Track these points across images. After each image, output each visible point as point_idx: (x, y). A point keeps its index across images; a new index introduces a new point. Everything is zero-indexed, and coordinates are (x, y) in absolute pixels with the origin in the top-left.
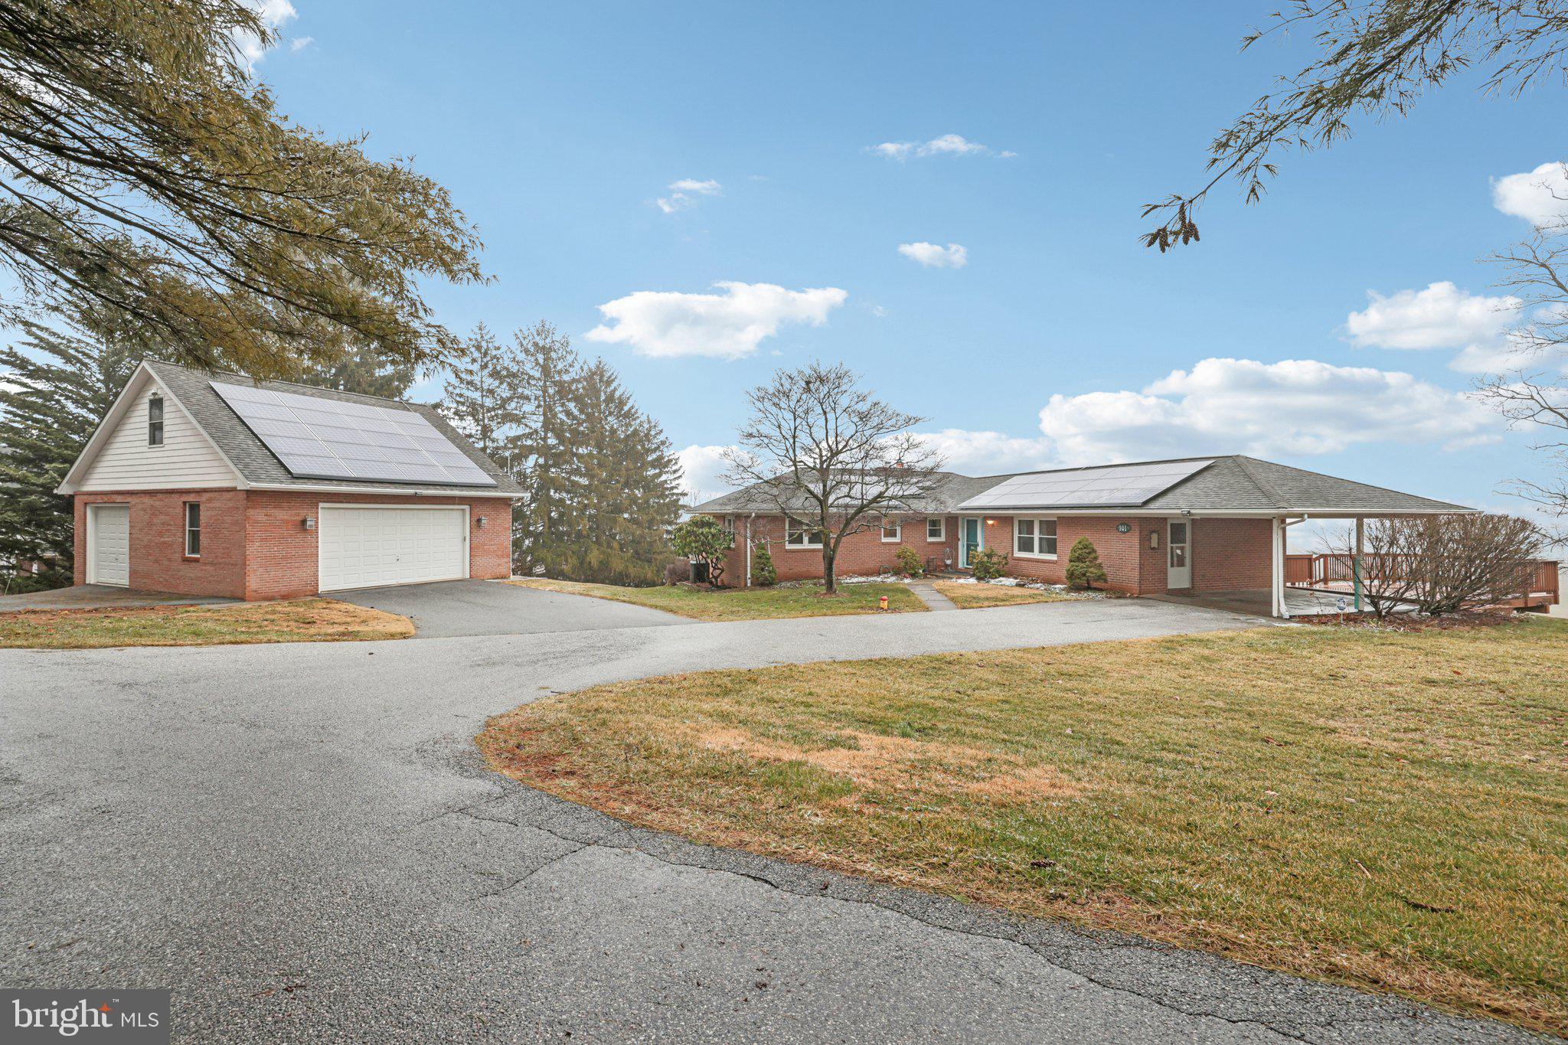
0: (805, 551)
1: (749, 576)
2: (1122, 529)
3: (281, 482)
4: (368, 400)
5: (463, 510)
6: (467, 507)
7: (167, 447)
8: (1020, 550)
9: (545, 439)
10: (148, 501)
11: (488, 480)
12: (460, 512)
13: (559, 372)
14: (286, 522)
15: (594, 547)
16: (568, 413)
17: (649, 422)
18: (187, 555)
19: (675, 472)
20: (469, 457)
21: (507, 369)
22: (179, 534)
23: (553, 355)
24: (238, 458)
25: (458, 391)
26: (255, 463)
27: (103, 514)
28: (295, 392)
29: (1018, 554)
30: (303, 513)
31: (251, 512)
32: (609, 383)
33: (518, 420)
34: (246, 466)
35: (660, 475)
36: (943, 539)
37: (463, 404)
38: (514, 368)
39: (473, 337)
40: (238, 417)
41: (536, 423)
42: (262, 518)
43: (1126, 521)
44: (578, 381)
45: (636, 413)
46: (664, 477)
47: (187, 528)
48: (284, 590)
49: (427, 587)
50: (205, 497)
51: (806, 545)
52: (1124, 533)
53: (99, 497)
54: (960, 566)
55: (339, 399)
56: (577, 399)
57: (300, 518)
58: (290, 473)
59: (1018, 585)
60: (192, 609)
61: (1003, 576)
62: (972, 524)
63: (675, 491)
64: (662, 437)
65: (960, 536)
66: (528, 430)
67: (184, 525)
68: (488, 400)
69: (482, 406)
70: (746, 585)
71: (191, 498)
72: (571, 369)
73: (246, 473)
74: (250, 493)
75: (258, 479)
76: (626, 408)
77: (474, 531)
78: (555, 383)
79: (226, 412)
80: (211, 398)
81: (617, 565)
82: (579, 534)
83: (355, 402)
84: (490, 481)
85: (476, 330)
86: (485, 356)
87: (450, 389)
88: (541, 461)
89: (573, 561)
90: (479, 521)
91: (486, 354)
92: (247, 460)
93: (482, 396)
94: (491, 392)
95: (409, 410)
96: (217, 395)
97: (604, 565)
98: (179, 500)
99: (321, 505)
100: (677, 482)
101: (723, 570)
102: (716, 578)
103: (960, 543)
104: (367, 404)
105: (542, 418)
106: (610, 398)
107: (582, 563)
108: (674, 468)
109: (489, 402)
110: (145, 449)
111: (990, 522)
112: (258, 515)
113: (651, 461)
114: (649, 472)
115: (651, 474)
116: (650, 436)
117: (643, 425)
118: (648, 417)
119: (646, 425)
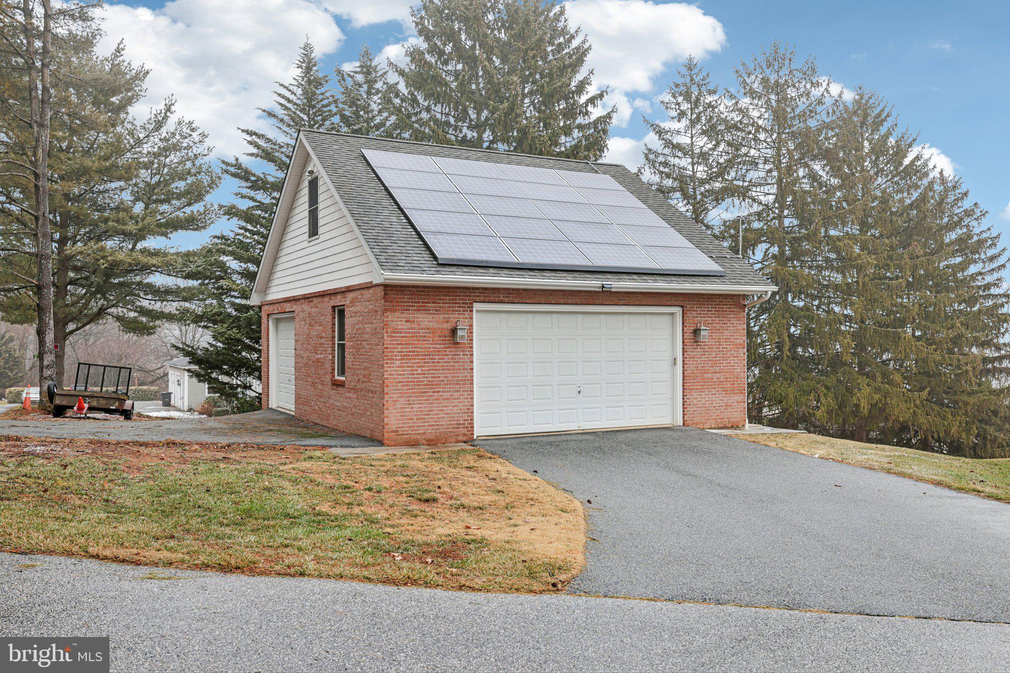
3: (423, 271)
4: (545, 162)
5: (672, 314)
6: (678, 310)
7: (322, 238)
9: (780, 217)
10: (305, 306)
11: (709, 265)
12: (669, 318)
13: (802, 116)
14: (432, 331)
15: (863, 380)
16: (813, 177)
17: (944, 182)
18: (337, 377)
19: (993, 259)
20: (680, 231)
21: (725, 121)
22: (329, 350)
23: (791, 92)
24: (376, 240)
25: (661, 159)
26: (395, 247)
27: (282, 326)
28: (457, 157)
30: (454, 317)
31: (390, 316)
32: (878, 123)
33: (743, 193)
34: (384, 250)
35: (964, 266)
37: (668, 176)
38: (736, 117)
39: (680, 81)
40: (386, 189)
41: (767, 195)
42: (402, 325)
44: (828, 126)
45: (925, 165)
46: (972, 270)
47: (336, 342)
48: (431, 433)
49: (621, 437)
50: (350, 296)
53: (275, 307)
55: (509, 163)
56: (827, 156)
57: (449, 326)
58: (435, 258)
60: (318, 453)
63: (995, 291)
64: (967, 204)
66: (756, 208)
67: (333, 337)
68: (701, 168)
69: (693, 178)
71: (338, 301)
72: (819, 109)
73: (382, 259)
74: (389, 288)
75: (395, 267)
76: (907, 161)
77: (689, 348)
78: (793, 135)
79: (375, 184)
80: (361, 167)
81: (901, 411)
82: (836, 362)
83: (527, 165)
84: (712, 266)
85: (684, 71)
86: (697, 107)
87: (652, 157)
88: (775, 250)
89: (829, 401)
90: (696, 332)
91: (697, 103)
92: (387, 243)
93: (693, 164)
94: (704, 157)
95: (596, 172)
96: (369, 164)
97: (879, 410)
98: (327, 305)
99: (477, 306)
100: (995, 276)
104: (543, 167)
105: (774, 190)
106: (879, 149)
107: (841, 406)
108: (990, 253)
109: (701, 171)
110: (306, 244)
112: (398, 321)
113: (948, 245)
114: (946, 263)
115: (948, 267)
116: (947, 204)
117: (935, 186)
118: (941, 173)
119: (937, 188)
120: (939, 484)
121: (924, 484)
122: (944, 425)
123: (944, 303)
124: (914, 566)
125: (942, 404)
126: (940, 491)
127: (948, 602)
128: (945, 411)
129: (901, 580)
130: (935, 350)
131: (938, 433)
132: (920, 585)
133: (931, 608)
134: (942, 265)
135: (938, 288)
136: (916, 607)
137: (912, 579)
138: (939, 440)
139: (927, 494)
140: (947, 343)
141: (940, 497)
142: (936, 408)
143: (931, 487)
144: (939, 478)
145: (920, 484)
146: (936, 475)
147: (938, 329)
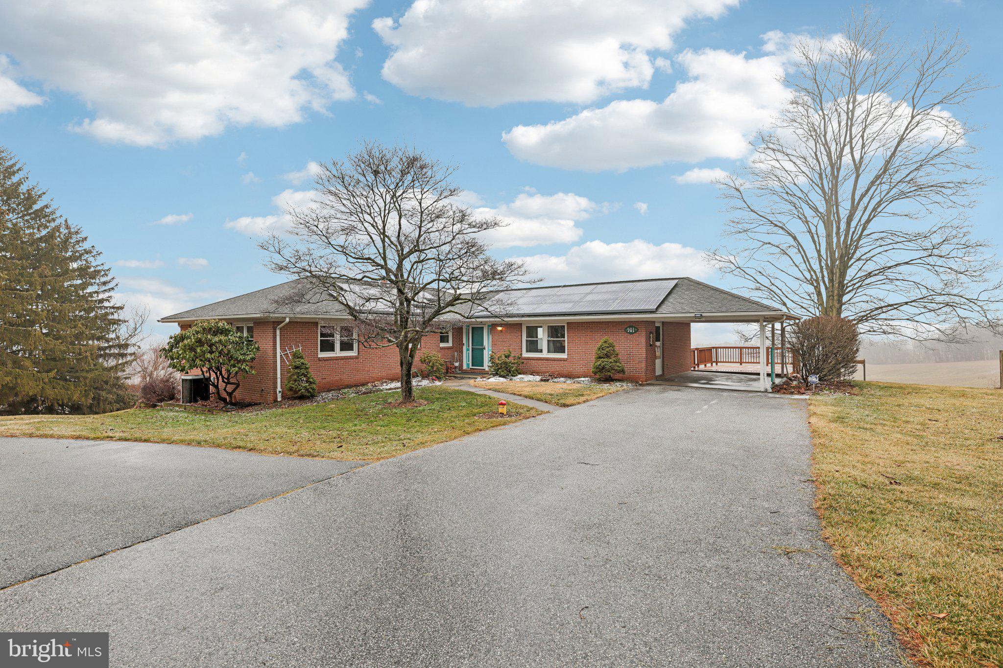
0: (337, 359)
1: (279, 389)
2: (630, 330)
8: (527, 351)
17: (68, 227)
19: (105, 283)
29: (526, 355)
35: (84, 286)
36: (450, 344)
43: (634, 325)
46: (90, 289)
51: (338, 353)
52: (632, 333)
54: (465, 367)
59: (542, 380)
61: (524, 373)
62: (477, 331)
63: (106, 304)
64: (86, 245)
65: (464, 341)
70: (275, 401)
76: (36, 207)
81: (31, 388)
97: (10, 389)
100: (107, 295)
101: (238, 385)
102: (230, 394)
103: (465, 348)
108: (103, 279)
111: (500, 328)
113: (71, 271)
114: (69, 283)
115: (71, 286)
116: (70, 243)
117: (61, 229)
118: (66, 221)
119: (63, 230)
120: (78, 438)
121: (65, 440)
122: (68, 394)
123: (68, 310)
124: (74, 510)
125: (66, 380)
126: (80, 443)
127: (117, 534)
128: (69, 385)
129: (67, 528)
130: (61, 343)
131: (62, 400)
132: (87, 527)
133: (104, 545)
134: (66, 284)
135: (63, 299)
136: (89, 549)
137: (76, 523)
138: (62, 406)
139: (70, 447)
140: (71, 337)
141: (81, 447)
142: (61, 383)
143: (72, 441)
144: (78, 433)
145: (61, 441)
146: (74, 431)
147: (64, 328)
